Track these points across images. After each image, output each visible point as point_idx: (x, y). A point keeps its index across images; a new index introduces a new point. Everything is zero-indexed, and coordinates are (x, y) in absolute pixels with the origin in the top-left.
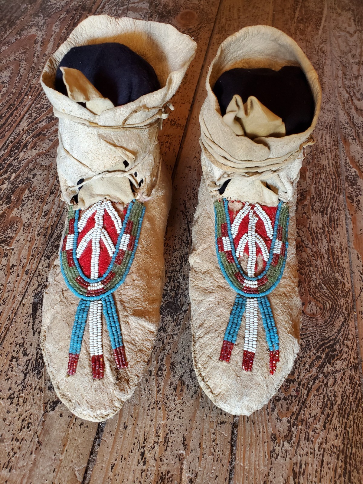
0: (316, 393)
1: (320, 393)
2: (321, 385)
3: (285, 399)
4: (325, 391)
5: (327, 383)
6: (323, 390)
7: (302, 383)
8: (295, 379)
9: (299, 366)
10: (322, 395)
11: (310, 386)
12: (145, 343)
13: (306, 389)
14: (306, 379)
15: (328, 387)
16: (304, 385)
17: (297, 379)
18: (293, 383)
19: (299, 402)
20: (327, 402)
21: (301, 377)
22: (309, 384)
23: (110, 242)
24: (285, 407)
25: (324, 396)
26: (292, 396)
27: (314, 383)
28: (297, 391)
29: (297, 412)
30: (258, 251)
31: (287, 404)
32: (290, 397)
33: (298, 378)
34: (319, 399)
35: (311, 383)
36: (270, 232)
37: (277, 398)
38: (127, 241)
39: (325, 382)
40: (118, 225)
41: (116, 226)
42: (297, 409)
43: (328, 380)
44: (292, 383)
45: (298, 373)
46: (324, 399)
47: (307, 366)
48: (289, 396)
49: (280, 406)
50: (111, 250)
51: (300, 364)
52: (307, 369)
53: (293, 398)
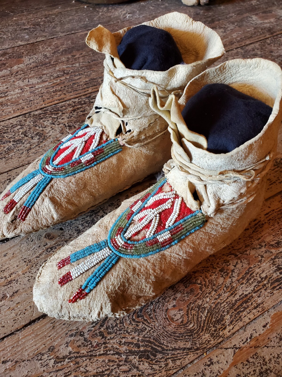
0: (107, 361)
1: (108, 364)
2: (116, 362)
3: (85, 340)
4: (113, 368)
5: (121, 366)
6: (113, 366)
7: (107, 345)
8: (106, 337)
9: (119, 334)
10: (108, 367)
11: (109, 353)
12: (43, 219)
13: (104, 351)
14: (112, 346)
15: (119, 368)
16: (107, 347)
17: (107, 339)
18: (102, 338)
19: (90, 352)
20: (105, 374)
21: (111, 341)
22: (110, 350)
23: (80, 151)
24: (79, 343)
25: (108, 369)
26: (91, 344)
27: (114, 354)
28: (98, 345)
29: (82, 355)
30: (147, 226)
31: (82, 343)
32: (89, 343)
33: (108, 339)
34: (103, 367)
35: (112, 352)
36: (170, 223)
37: (82, 333)
38: (88, 158)
39: (121, 363)
40: (93, 146)
41: (92, 145)
42: (83, 353)
43: (125, 364)
44: (101, 337)
45: (112, 337)
46: (106, 370)
47: (123, 341)
48: (90, 341)
49: (78, 339)
50: (76, 156)
51: (121, 333)
52: (121, 342)
53: (90, 346)
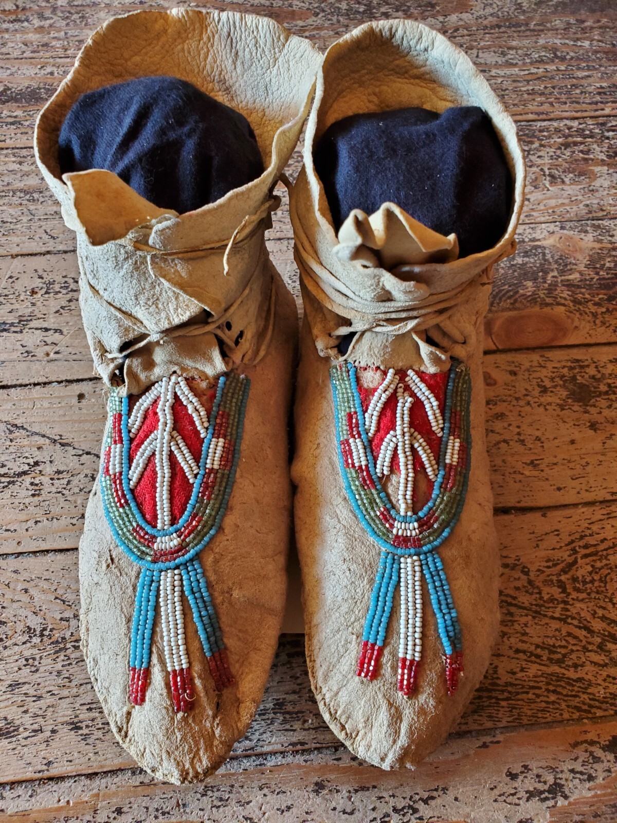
0: (564, 633)
1: (567, 638)
2: (581, 641)
3: (530, 582)
4: (574, 648)
5: (591, 651)
6: (574, 645)
7: (568, 607)
8: (569, 594)
9: (595, 598)
10: (564, 643)
11: (569, 620)
13: (561, 614)
14: (578, 613)
15: (585, 653)
16: (568, 610)
17: (571, 597)
18: (561, 593)
19: (536, 605)
20: (560, 653)
21: (578, 605)
22: (573, 618)
24: (518, 584)
25: (565, 647)
26: (540, 593)
27: (580, 628)
28: (552, 600)
29: (520, 604)
31: (524, 587)
32: (537, 591)
33: (573, 599)
34: (557, 639)
35: (576, 622)
37: (526, 570)
39: (590, 647)
42: (523, 603)
43: (596, 652)
44: (560, 590)
45: (580, 598)
46: (560, 647)
47: (600, 612)
48: (538, 587)
49: (516, 576)
51: (599, 599)
52: (595, 612)
53: (538, 596)
